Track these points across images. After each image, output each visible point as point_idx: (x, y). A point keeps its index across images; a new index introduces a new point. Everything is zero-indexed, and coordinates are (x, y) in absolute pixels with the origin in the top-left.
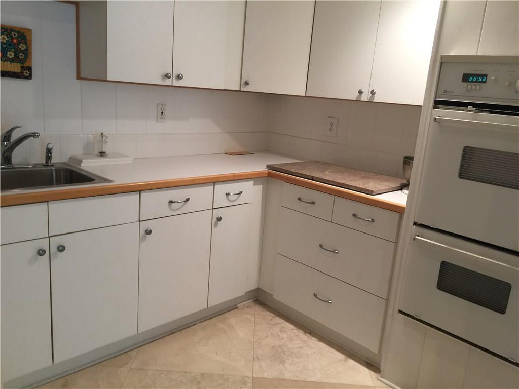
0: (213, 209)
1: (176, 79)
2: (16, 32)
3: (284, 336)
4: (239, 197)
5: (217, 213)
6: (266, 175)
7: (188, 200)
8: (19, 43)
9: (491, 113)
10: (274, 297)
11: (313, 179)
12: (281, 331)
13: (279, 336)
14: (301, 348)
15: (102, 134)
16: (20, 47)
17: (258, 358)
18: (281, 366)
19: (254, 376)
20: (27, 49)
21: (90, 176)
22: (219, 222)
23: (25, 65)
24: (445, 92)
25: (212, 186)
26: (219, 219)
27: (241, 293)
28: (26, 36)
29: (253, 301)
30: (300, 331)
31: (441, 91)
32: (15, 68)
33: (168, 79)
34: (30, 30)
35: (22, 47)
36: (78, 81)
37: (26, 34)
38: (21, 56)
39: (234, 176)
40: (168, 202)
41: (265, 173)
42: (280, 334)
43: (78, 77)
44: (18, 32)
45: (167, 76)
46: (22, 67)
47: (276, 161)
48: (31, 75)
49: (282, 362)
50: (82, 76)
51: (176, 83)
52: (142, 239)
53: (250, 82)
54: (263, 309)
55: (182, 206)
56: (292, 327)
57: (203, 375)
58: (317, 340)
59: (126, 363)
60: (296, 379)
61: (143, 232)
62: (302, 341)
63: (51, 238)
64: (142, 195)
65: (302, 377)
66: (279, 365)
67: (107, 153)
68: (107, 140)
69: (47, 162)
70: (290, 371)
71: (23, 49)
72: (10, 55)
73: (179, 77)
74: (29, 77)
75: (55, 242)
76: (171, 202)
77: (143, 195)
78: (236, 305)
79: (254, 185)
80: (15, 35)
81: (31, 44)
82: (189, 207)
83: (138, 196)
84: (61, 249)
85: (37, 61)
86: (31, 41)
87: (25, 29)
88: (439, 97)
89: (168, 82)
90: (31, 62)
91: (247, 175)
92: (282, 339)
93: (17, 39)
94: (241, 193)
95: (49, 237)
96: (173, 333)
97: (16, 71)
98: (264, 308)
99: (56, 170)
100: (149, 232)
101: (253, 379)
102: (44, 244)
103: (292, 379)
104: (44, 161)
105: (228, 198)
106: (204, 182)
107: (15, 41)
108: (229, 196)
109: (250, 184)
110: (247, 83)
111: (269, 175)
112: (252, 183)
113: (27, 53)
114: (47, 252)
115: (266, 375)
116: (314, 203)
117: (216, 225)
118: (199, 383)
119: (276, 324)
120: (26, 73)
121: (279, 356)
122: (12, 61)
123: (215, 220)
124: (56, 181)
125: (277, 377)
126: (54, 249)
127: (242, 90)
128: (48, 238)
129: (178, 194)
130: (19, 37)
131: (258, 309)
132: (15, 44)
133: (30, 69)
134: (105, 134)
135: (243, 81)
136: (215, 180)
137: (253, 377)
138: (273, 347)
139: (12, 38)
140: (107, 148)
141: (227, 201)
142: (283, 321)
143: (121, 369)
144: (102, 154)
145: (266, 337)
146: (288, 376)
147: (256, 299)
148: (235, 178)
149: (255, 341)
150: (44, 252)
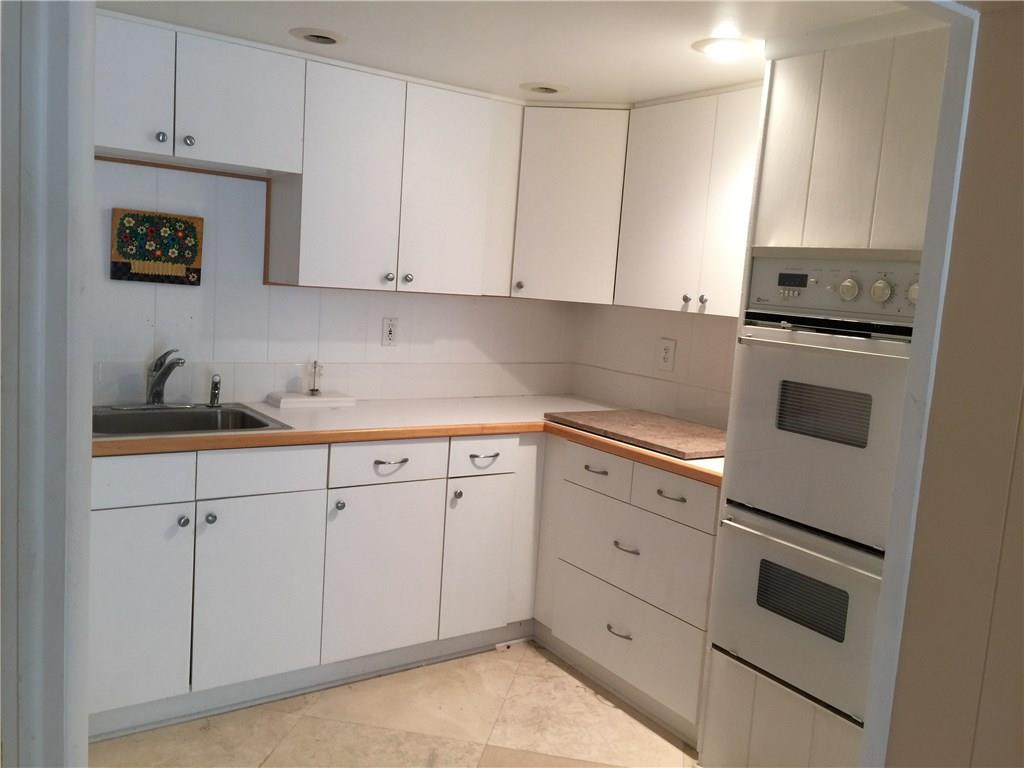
0: (448, 478)
1: (402, 281)
2: (182, 222)
3: (559, 695)
4: (494, 460)
5: (454, 485)
6: (542, 429)
7: (405, 461)
8: (185, 237)
9: (818, 331)
10: (553, 633)
11: (606, 434)
12: (556, 688)
13: (549, 694)
14: (582, 713)
15: (315, 363)
16: (187, 242)
17: (505, 721)
18: (538, 735)
19: (490, 743)
20: (196, 245)
21: (264, 420)
22: (459, 500)
23: (192, 266)
24: (759, 300)
25: (445, 441)
26: (459, 495)
27: (499, 622)
28: (195, 228)
29: (524, 642)
30: (588, 689)
31: (754, 300)
32: (179, 270)
33: (390, 282)
34: (202, 220)
35: (190, 242)
36: (267, 286)
37: (195, 225)
38: (188, 254)
39: (483, 428)
40: (373, 462)
41: (540, 426)
42: (552, 691)
43: (266, 281)
44: (185, 223)
45: (387, 278)
46: (188, 269)
47: (560, 408)
48: (199, 279)
49: (542, 729)
50: (271, 280)
51: (402, 287)
52: (329, 517)
53: (524, 284)
54: (537, 653)
55: (396, 471)
56: (577, 683)
57: (409, 734)
58: (612, 705)
59: (299, 709)
60: (556, 754)
61: (332, 506)
62: (587, 704)
63: (198, 503)
64: (332, 449)
65: (567, 753)
66: (535, 733)
67: (321, 390)
68: (322, 372)
69: (212, 401)
70: (549, 743)
71: (190, 245)
72: (173, 253)
73: (407, 279)
74: (197, 283)
75: (204, 508)
76: (378, 463)
77: (335, 449)
78: (493, 645)
79: (521, 444)
80: (180, 226)
81: (202, 238)
82: (407, 472)
83: (327, 450)
84: (211, 519)
85: (208, 262)
86: (202, 233)
87: (195, 218)
88: (752, 308)
89: (390, 286)
90: (200, 262)
91: (505, 428)
92: (554, 699)
93: (183, 231)
94: (497, 455)
95: (196, 501)
96: (380, 676)
97: (179, 274)
98: (541, 653)
99: (222, 412)
100: (340, 506)
101: (485, 748)
102: (188, 511)
103: (550, 753)
104: (208, 402)
105: (473, 462)
106: (431, 434)
107: (180, 234)
108: (476, 459)
109: (515, 441)
110: (520, 286)
111: (546, 429)
112: (518, 440)
113: (196, 250)
114: (192, 522)
115: (508, 745)
116: (605, 473)
117: (453, 504)
118: (400, 744)
119: (551, 677)
120: (193, 277)
121: (538, 720)
122: (175, 261)
123: (451, 495)
124: (222, 425)
125: (525, 749)
126: (201, 518)
127: (513, 295)
128: (194, 504)
129: (391, 452)
130: (186, 229)
131: (530, 654)
132: (179, 238)
133: (198, 271)
134: (319, 362)
135: (514, 283)
136: (450, 434)
137: (487, 745)
138: (535, 708)
139: (177, 231)
140: (321, 385)
141: (473, 467)
142: (565, 674)
143: (289, 715)
144: (314, 392)
145: (528, 694)
146: (544, 748)
147: (530, 638)
148: (485, 432)
149: (509, 696)
150: (187, 522)
